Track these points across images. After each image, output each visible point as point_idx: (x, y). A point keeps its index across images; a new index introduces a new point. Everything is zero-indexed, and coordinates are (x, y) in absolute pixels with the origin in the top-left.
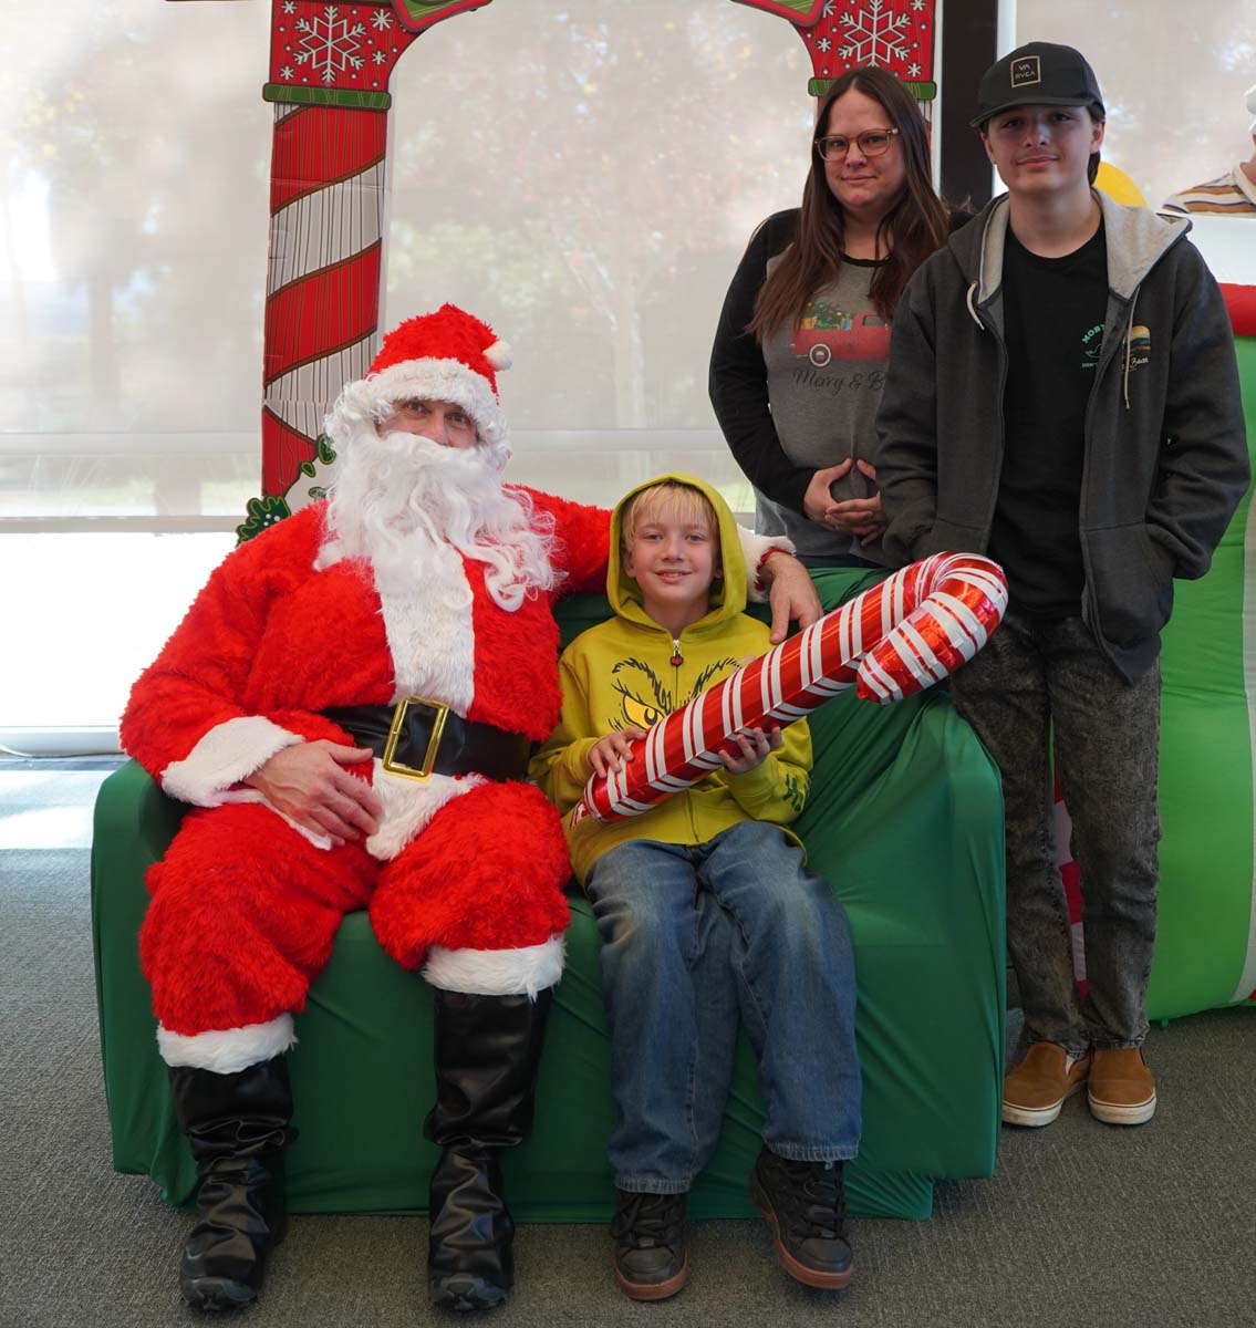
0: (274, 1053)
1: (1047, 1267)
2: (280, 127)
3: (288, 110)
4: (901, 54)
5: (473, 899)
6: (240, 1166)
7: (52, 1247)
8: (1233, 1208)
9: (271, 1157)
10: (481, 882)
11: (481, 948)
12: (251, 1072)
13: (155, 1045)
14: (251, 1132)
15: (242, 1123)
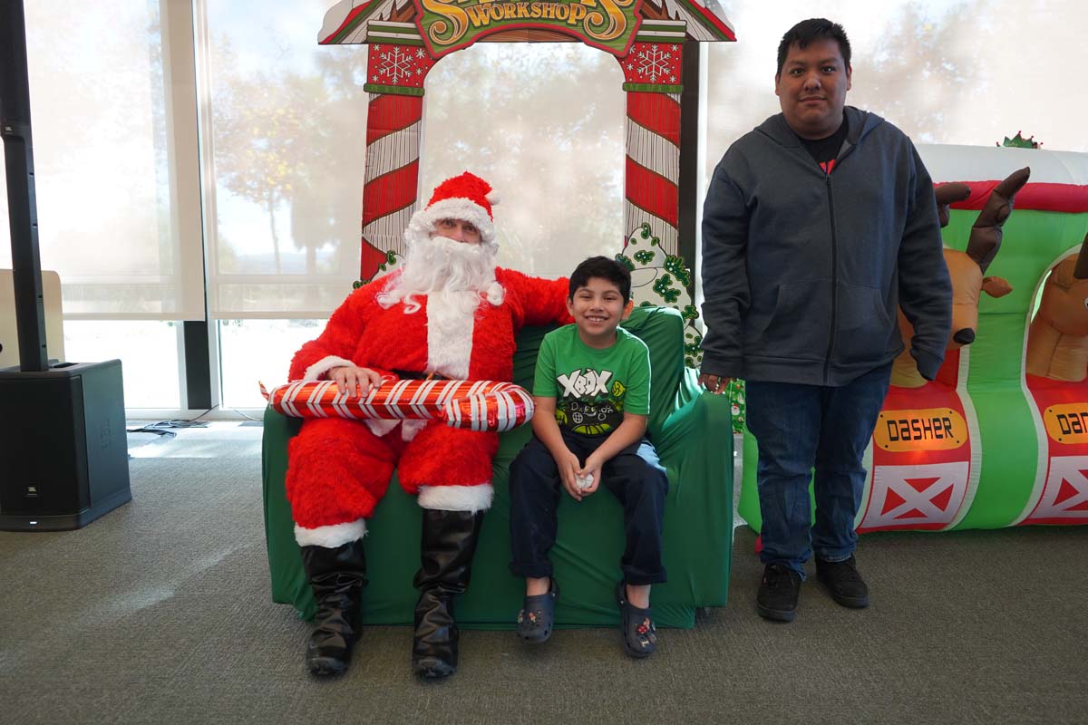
0: (356, 539)
2: (371, 104)
3: (376, 96)
4: (667, 71)
6: (338, 598)
7: (239, 641)
9: (355, 594)
12: (344, 547)
14: (344, 580)
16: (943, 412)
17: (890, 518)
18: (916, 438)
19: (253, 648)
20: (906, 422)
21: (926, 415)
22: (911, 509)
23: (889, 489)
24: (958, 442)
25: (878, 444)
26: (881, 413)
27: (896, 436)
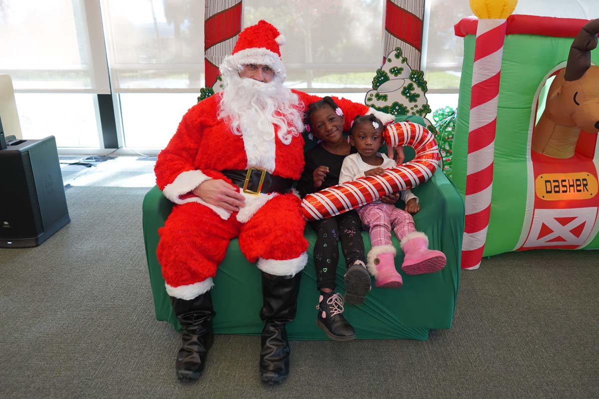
0: (205, 291)
1: (471, 363)
5: (273, 243)
6: (196, 327)
7: (136, 347)
8: (528, 336)
9: (206, 325)
10: (276, 237)
11: (276, 259)
12: (197, 298)
13: (165, 288)
14: (198, 317)
15: (195, 315)
16: (582, 175)
17: (543, 242)
18: (564, 192)
20: (557, 181)
21: (571, 177)
22: (557, 236)
23: (543, 224)
24: (591, 194)
25: (538, 195)
26: (541, 175)
27: (550, 190)
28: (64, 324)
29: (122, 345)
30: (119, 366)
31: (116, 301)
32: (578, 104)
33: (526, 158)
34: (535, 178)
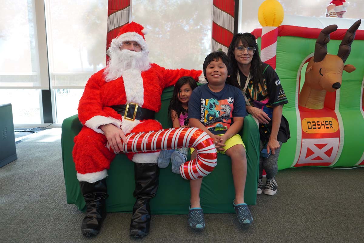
13: (77, 177)
16: (329, 119)
17: (309, 160)
18: (318, 128)
19: (58, 224)
20: (314, 122)
21: (322, 120)
22: (317, 156)
23: (308, 148)
24: (335, 130)
25: (304, 131)
26: (305, 119)
27: (311, 127)
28: (5, 210)
29: (43, 220)
30: (40, 231)
31: (42, 197)
32: (322, 75)
33: (295, 108)
34: (302, 120)
